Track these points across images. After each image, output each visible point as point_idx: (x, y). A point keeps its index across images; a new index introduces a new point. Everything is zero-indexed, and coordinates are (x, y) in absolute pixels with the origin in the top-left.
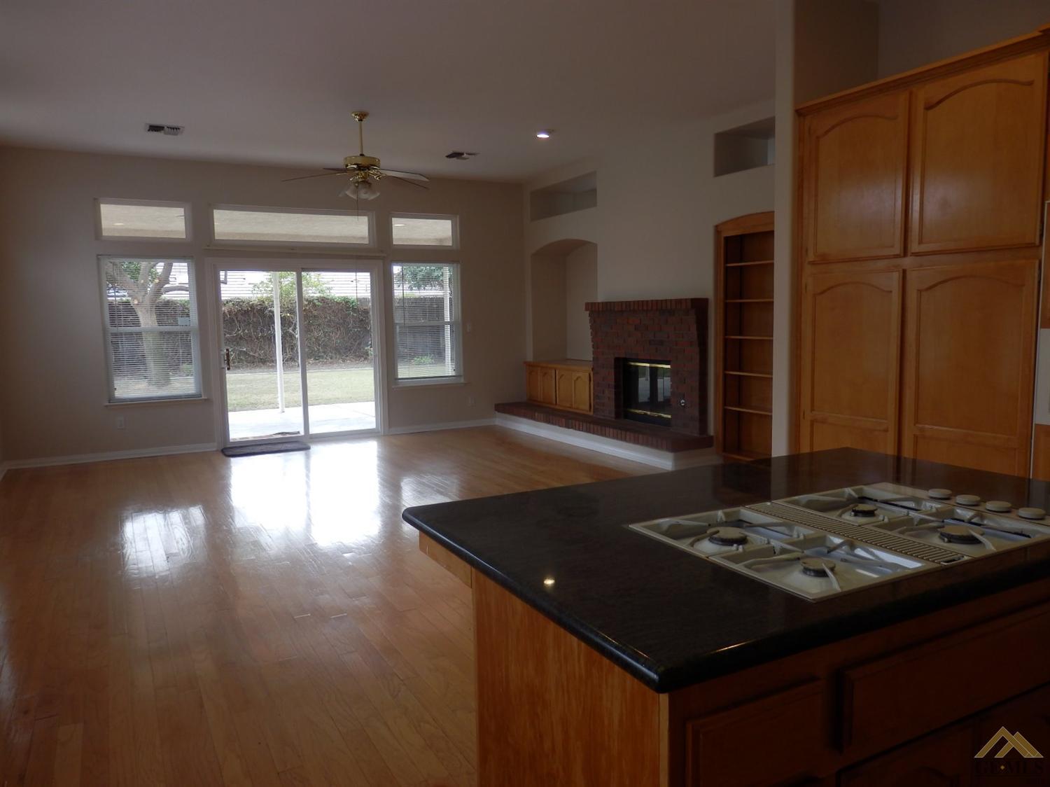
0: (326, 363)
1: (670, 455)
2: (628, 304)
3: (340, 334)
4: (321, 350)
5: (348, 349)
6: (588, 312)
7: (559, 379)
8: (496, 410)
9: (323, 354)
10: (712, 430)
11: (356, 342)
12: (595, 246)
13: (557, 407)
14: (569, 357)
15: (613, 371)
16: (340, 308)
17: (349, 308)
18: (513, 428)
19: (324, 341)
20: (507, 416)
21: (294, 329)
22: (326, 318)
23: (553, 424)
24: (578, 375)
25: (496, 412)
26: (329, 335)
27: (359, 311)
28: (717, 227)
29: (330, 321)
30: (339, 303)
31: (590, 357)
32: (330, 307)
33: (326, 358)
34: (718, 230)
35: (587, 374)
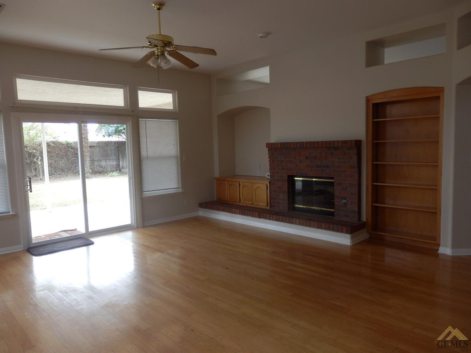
0: (56, 177)
1: (349, 236)
2: (302, 144)
3: (64, 161)
4: (53, 170)
5: (69, 169)
6: (268, 148)
7: (242, 188)
8: (199, 207)
9: (54, 172)
10: (364, 219)
11: (73, 165)
12: (269, 109)
13: (241, 204)
14: (237, 174)
15: (286, 183)
16: (64, 147)
17: (69, 147)
18: (213, 217)
19: (55, 165)
20: (209, 210)
21: (37, 159)
22: (55, 152)
23: (247, 215)
24: (258, 185)
25: (200, 208)
26: (58, 162)
27: (74, 149)
28: (367, 97)
29: (58, 154)
30: (63, 144)
31: (267, 174)
32: (57, 146)
33: (56, 175)
34: (368, 100)
35: (265, 186)
